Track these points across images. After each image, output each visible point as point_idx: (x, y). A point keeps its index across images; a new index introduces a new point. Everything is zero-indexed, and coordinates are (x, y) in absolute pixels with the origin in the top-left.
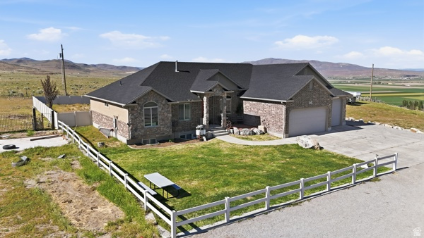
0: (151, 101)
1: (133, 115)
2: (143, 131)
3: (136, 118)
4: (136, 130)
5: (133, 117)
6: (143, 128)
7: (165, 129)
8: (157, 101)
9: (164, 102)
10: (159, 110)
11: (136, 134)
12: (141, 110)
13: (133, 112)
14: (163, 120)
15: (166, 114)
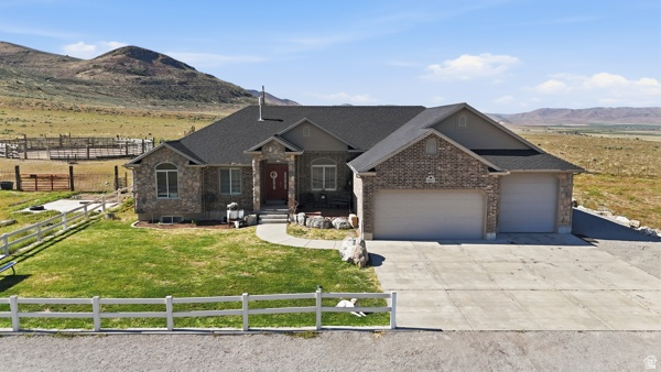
0: (167, 162)
1: (139, 179)
2: (154, 203)
3: (144, 184)
4: (144, 201)
5: (139, 182)
6: (154, 199)
7: (189, 204)
8: (176, 162)
9: (187, 164)
10: (180, 175)
11: (144, 206)
12: (151, 174)
13: (140, 176)
14: (186, 190)
15: (190, 182)
